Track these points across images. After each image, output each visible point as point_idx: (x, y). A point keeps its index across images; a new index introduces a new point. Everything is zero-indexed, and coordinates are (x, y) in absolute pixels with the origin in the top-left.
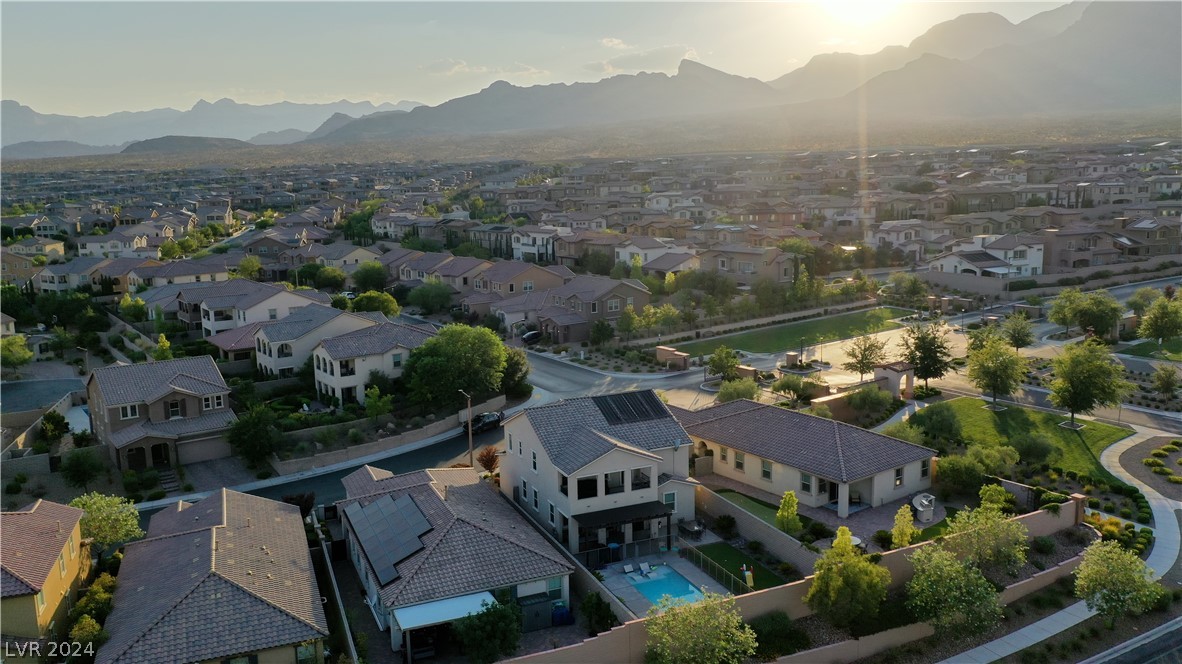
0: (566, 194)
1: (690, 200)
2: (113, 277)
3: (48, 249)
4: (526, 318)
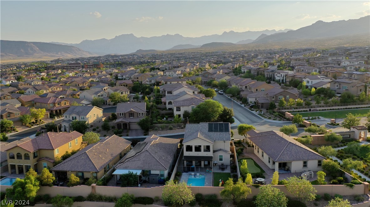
0: (315, 60)
2: (159, 81)
3: (159, 73)
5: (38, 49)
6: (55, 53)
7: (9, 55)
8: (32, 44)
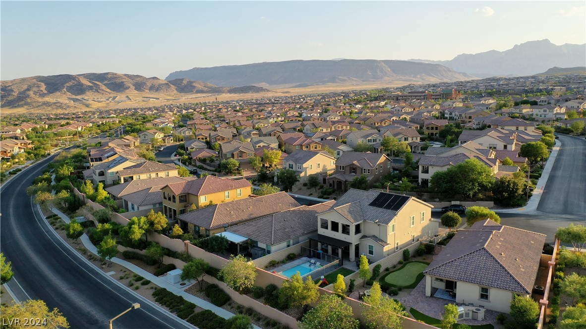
5: (389, 70)
6: (412, 76)
7: (353, 80)
8: (383, 64)
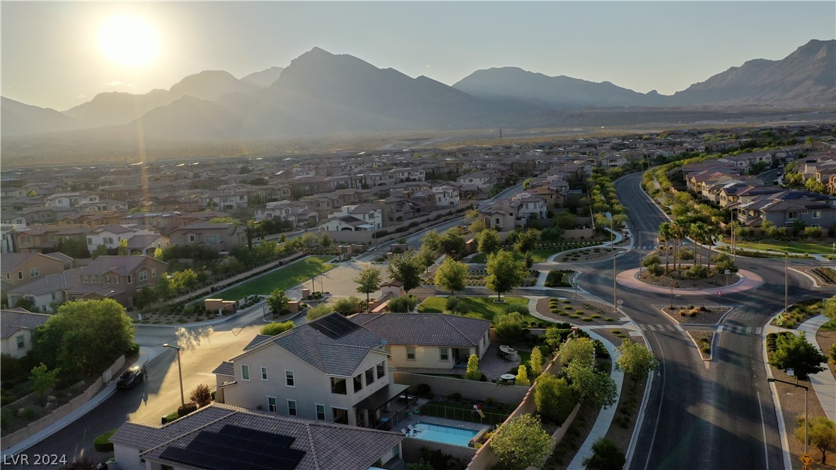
1: (88, 198)
4: (54, 298)
